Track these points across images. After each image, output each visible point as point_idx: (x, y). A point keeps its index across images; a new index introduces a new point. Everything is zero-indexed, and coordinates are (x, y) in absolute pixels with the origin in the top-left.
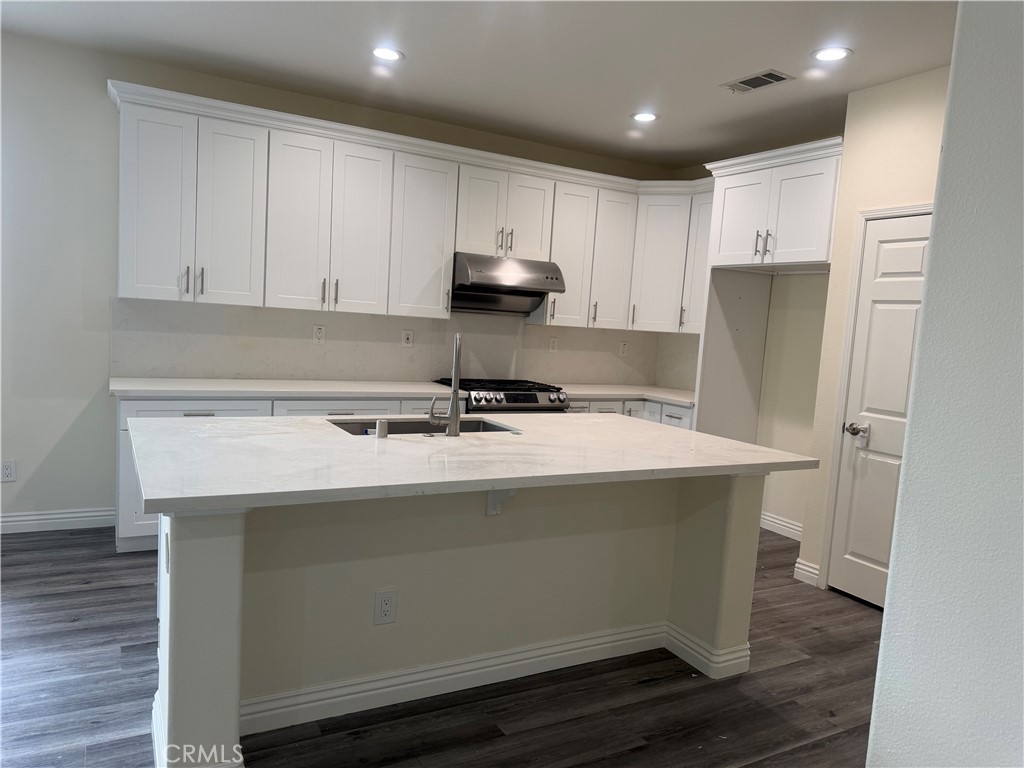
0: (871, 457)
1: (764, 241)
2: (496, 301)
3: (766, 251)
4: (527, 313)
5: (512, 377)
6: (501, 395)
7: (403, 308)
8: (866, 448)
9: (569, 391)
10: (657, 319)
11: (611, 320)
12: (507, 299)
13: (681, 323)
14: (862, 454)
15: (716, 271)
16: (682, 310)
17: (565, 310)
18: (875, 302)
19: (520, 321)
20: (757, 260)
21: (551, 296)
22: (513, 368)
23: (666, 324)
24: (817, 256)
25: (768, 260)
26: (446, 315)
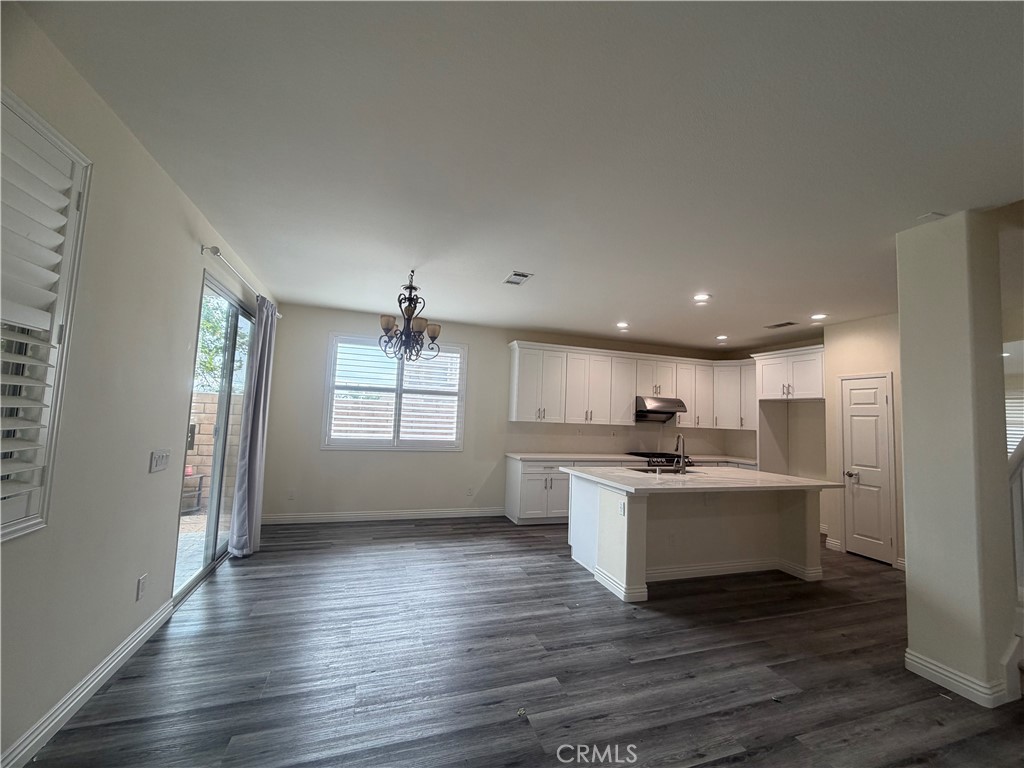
0: (861, 487)
1: (788, 389)
2: (646, 416)
3: (789, 393)
4: (664, 422)
5: (659, 452)
6: (664, 460)
7: (617, 422)
8: (858, 483)
9: (693, 458)
10: (729, 423)
11: (705, 424)
12: (651, 416)
13: (742, 425)
14: (856, 486)
15: (760, 401)
16: (742, 419)
17: (685, 420)
18: (852, 416)
19: (661, 425)
20: (785, 397)
21: (678, 414)
22: (659, 448)
23: (734, 425)
24: (816, 394)
25: (790, 397)
26: (634, 424)
